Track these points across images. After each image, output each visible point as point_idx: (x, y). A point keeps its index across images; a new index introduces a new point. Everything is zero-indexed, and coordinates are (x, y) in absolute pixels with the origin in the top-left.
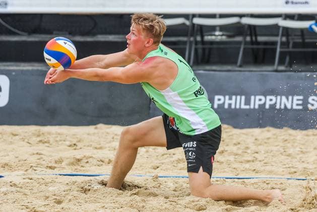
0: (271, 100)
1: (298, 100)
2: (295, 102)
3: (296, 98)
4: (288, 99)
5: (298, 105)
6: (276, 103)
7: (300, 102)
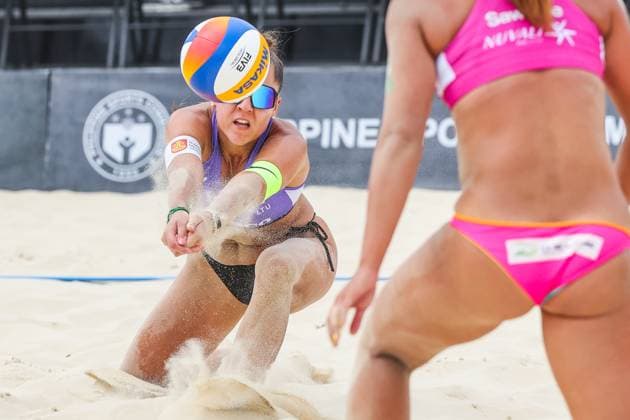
0: (310, 129)
1: (369, 128)
2: (363, 132)
3: (364, 123)
4: (346, 125)
5: (368, 138)
6: (320, 136)
7: (373, 133)
